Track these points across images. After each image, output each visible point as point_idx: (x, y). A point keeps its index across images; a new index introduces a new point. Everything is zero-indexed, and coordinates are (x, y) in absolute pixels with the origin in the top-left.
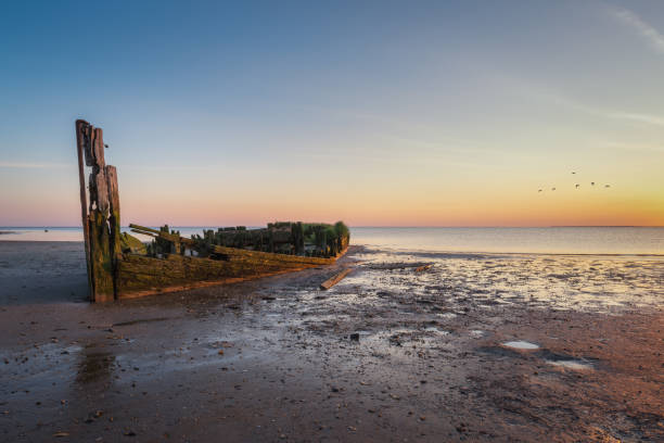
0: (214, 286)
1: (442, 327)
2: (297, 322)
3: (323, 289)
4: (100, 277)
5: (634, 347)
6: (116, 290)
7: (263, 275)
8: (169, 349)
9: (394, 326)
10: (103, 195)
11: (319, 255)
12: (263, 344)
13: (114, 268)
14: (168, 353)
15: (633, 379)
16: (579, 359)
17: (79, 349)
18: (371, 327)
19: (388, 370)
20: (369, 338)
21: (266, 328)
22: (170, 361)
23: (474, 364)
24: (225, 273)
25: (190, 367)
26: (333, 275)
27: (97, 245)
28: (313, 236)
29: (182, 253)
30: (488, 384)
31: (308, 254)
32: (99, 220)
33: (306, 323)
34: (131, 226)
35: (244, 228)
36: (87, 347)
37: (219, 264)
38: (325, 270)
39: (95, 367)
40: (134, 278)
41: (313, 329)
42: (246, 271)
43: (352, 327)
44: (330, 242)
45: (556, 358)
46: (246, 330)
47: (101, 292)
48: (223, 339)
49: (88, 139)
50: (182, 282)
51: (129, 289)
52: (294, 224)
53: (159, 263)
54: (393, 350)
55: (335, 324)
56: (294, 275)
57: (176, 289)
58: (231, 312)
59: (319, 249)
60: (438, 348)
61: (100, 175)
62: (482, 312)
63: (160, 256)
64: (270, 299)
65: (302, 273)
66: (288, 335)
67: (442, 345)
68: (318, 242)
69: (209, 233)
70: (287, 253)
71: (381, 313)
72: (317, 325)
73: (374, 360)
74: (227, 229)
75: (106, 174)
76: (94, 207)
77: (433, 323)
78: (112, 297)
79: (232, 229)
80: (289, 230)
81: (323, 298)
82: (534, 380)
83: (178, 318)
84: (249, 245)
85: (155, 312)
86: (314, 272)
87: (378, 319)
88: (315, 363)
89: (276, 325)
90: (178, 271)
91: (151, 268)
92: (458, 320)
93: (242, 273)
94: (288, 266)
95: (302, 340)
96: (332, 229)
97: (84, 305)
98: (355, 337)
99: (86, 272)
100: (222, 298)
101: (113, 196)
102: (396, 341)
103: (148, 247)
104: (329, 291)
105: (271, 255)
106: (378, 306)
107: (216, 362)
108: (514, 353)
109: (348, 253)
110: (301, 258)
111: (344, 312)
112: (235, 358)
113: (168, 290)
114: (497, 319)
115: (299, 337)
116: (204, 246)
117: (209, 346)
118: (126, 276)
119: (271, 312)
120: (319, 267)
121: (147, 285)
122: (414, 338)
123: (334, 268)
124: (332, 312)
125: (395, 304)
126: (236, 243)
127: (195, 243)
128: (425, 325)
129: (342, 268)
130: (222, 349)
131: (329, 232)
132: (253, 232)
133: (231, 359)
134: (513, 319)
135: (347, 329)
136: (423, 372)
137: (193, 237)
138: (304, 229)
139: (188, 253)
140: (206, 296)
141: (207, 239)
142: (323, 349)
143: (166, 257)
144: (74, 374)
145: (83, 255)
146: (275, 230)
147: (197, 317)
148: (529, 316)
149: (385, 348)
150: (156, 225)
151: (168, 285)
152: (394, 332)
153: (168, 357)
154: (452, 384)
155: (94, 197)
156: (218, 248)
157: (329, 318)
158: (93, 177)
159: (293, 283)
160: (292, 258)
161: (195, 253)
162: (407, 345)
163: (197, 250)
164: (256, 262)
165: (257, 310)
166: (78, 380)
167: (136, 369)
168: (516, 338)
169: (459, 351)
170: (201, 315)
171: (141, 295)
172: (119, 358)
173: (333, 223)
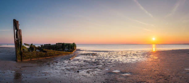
0: (43, 59)
1: (99, 69)
2: (64, 68)
3: (70, 60)
4: (18, 56)
5: (138, 69)
6: (21, 59)
7: (55, 56)
8: (33, 73)
9: (88, 69)
10: (19, 36)
11: (69, 51)
12: (55, 73)
13: (21, 54)
14: (33, 74)
15: (137, 75)
16: (128, 73)
17: (14, 72)
18: (82, 69)
19: (86, 79)
20: (82, 72)
21: (56, 69)
22: (34, 76)
23: (106, 76)
24: (46, 56)
25: (38, 78)
26: (72, 57)
27: (17, 48)
28: (67, 46)
29: (36, 51)
30: (110, 80)
31: (66, 51)
32: (18, 42)
33: (66, 68)
34: (24, 44)
35: (50, 44)
36: (16, 71)
37: (44, 53)
38: (70, 55)
39: (18, 76)
40: (25, 56)
41: (68, 70)
42: (51, 55)
43: (77, 69)
44: (71, 48)
45: (123, 73)
46: (51, 70)
47: (18, 59)
48: (46, 72)
49: (16, 23)
50: (36, 57)
51: (24, 59)
52: (62, 43)
53: (31, 53)
54: (87, 74)
55: (73, 68)
56: (63, 56)
57: (34, 59)
58: (48, 65)
59: (69, 50)
60: (98, 73)
61: (18, 32)
62: (108, 64)
63: (31, 51)
64: (57, 62)
65: (65, 56)
66: (61, 71)
67: (99, 73)
68: (68, 48)
69: (42, 46)
70: (61, 51)
71: (84, 66)
72: (68, 69)
73: (83, 77)
74: (46, 45)
75: (19, 31)
76: (17, 39)
77: (97, 68)
78: (21, 61)
79: (47, 45)
80: (61, 45)
81: (70, 62)
82: (119, 78)
83: (35, 66)
84: (52, 49)
85: (30, 64)
86: (68, 56)
87: (84, 67)
88: (68, 78)
89: (58, 69)
90: (35, 55)
91: (29, 54)
92: (103, 67)
93: (50, 56)
94: (61, 54)
95: (65, 72)
96: (72, 45)
97: (15, 62)
98: (78, 72)
99: (15, 54)
100: (45, 62)
101: (21, 37)
102: (88, 72)
103: (28, 49)
104: (71, 60)
105: (57, 51)
106: (84, 64)
107: (44, 77)
108: (115, 73)
109: (76, 51)
110: (64, 52)
111: (75, 66)
112: (49, 76)
113: (33, 59)
114: (111, 66)
115: (64, 72)
116: (41, 49)
117: (43, 73)
118: (24, 56)
119: (57, 65)
120: (69, 55)
121: (28, 58)
122: (92, 71)
123: (73, 55)
124: (72, 66)
125: (88, 63)
126: (49, 48)
127: (39, 48)
128: (95, 68)
129: (74, 55)
130: (46, 74)
131: (71, 46)
132: (52, 45)
133: (48, 76)
134: (115, 66)
135: (76, 70)
136: (95, 79)
137: (38, 47)
138: (65, 45)
139: (37, 50)
140: (42, 61)
141: (41, 47)
142: (70, 74)
143: (32, 51)
144: (14, 77)
145: (15, 50)
146: (58, 45)
147: (40, 66)
148: (118, 65)
149: (85, 74)
150: (30, 44)
151: (33, 58)
152: (88, 70)
153: (33, 75)
154: (101, 81)
155: (17, 37)
156: (44, 49)
157: (71, 67)
158: (17, 32)
159: (62, 58)
160: (62, 52)
161: (39, 51)
162: (91, 73)
163: (39, 50)
164: (53, 53)
165: (54, 65)
166: (15, 79)
167: (26, 77)
168: (115, 70)
169: (103, 74)
170: (41, 66)
171: (27, 60)
172: (23, 74)
173: (72, 43)
